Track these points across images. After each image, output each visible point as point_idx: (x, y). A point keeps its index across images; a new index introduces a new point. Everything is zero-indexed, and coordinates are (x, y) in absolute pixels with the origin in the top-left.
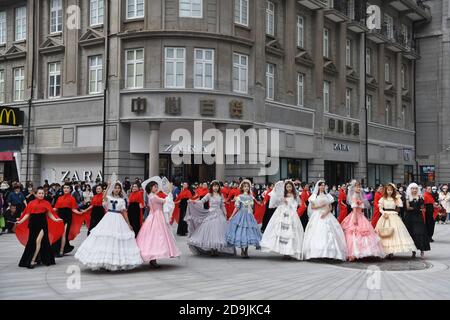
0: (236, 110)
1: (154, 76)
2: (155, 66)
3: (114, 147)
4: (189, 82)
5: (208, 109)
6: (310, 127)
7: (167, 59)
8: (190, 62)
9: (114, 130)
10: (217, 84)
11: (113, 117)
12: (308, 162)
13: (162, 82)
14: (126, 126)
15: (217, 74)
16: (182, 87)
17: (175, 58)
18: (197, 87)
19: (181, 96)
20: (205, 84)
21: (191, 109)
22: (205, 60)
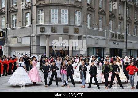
0: (76, 31)
1: (47, 19)
2: (48, 16)
3: (34, 44)
4: (60, 21)
5: (66, 30)
6: (104, 36)
7: (52, 13)
8: (60, 14)
9: (34, 38)
10: (69, 22)
11: (34, 34)
12: (104, 49)
13: (50, 22)
14: (38, 37)
15: (69, 19)
16: (57, 23)
17: (54, 13)
18: (62, 23)
19: (57, 26)
20: (65, 22)
21: (60, 31)
22: (65, 14)
